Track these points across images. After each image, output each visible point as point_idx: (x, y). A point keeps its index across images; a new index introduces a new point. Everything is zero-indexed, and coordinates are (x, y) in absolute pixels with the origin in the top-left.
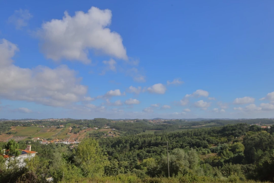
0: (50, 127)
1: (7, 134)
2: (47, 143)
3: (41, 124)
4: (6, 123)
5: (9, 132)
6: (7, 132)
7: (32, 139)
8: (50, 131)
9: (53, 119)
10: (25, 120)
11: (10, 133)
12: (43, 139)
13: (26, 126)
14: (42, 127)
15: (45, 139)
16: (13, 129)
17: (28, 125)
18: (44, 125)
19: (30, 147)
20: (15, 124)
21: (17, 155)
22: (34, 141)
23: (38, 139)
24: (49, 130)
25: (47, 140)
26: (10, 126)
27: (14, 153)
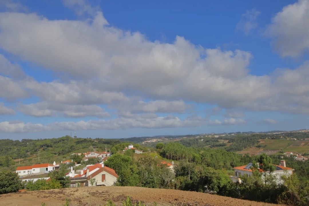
0: (304, 140)
1: (257, 147)
2: (304, 159)
3: (292, 136)
4: (254, 136)
5: (258, 145)
6: (256, 145)
7: (285, 154)
8: (305, 145)
9: (305, 130)
10: (272, 132)
11: (259, 147)
12: (297, 153)
13: (275, 139)
14: (294, 140)
15: (300, 154)
16: (262, 142)
17: (276, 137)
18: (295, 137)
19: (285, 163)
20: (263, 136)
21: (271, 170)
22: (287, 156)
23: (292, 153)
24: (303, 144)
25: (303, 155)
26: (259, 139)
27: (268, 168)
